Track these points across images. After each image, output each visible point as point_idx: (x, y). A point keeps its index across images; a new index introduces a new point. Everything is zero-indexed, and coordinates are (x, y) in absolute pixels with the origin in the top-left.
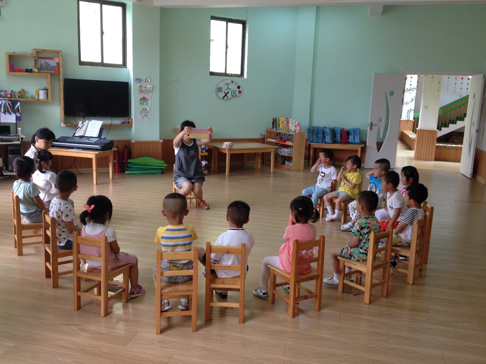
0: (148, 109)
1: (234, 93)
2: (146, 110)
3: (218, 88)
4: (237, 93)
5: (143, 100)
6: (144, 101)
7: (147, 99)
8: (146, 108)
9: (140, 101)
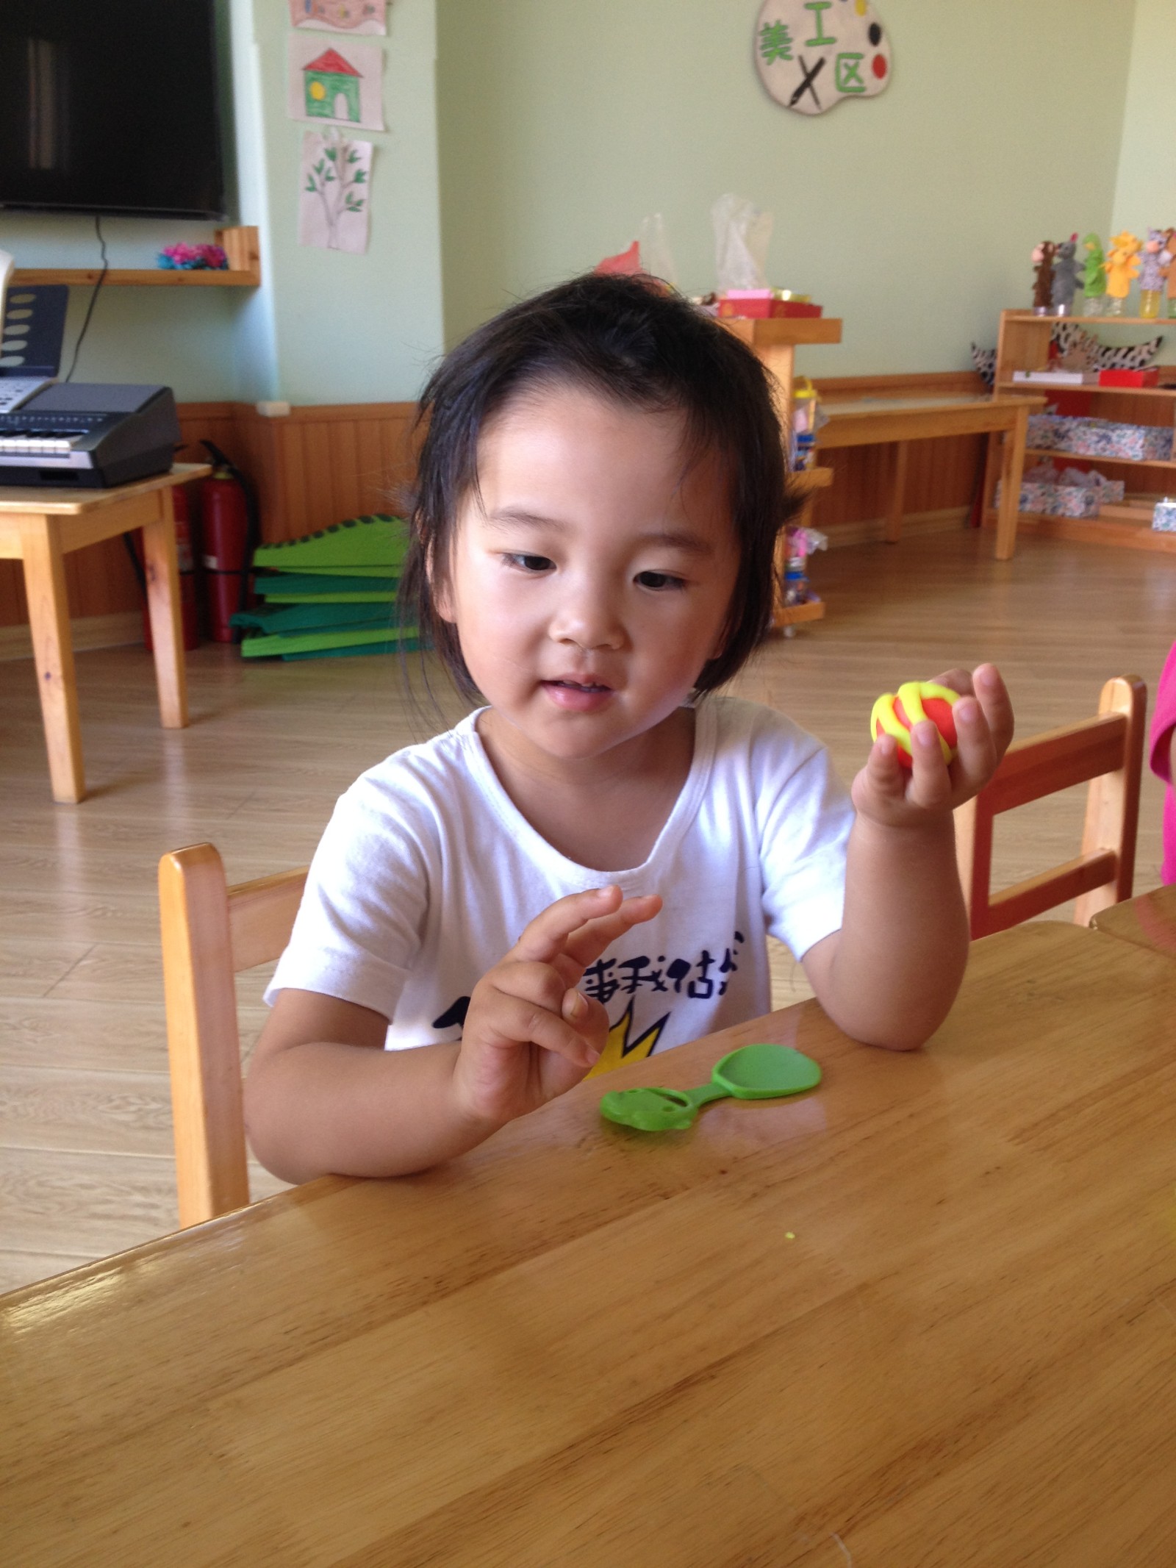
0: (364, 149)
1: (852, 72)
2: (352, 160)
3: (767, 28)
4: (866, 69)
5: (329, 79)
6: (335, 90)
7: (354, 73)
8: (346, 141)
9: (308, 82)
